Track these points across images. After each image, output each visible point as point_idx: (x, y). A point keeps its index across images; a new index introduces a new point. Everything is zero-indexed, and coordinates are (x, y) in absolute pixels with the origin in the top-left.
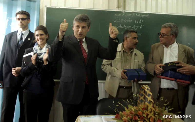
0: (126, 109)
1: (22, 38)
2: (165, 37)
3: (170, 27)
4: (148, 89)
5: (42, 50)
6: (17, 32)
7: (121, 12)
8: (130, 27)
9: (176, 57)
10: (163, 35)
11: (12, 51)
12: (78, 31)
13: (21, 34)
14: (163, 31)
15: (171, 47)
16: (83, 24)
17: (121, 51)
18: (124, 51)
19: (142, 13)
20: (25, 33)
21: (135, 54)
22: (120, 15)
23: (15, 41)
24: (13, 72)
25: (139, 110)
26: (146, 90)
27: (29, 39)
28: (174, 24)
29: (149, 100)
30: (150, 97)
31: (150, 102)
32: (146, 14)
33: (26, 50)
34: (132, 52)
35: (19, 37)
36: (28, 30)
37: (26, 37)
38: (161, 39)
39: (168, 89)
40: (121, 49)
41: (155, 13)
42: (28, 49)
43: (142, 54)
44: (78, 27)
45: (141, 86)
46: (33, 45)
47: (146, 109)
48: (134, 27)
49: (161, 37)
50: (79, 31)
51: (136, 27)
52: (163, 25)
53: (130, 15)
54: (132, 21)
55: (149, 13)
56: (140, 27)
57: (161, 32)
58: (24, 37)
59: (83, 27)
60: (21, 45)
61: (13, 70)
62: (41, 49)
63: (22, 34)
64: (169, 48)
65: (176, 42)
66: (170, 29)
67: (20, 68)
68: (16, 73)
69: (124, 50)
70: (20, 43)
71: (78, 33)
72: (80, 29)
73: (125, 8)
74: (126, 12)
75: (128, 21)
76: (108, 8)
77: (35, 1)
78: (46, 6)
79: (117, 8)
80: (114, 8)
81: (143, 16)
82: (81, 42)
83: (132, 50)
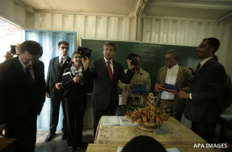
0: (135, 110)
1: (62, 62)
2: (169, 60)
3: (173, 52)
4: (152, 95)
5: (79, 70)
6: (59, 57)
7: (139, 43)
8: (145, 55)
9: (176, 76)
10: (168, 59)
11: (55, 70)
12: (106, 53)
13: (61, 59)
14: (167, 56)
15: (173, 69)
16: (111, 47)
19: (155, 44)
20: (65, 58)
21: (141, 73)
22: (137, 45)
23: (57, 64)
24: (57, 86)
25: (145, 110)
26: (150, 96)
27: (68, 62)
28: (175, 50)
29: (151, 103)
30: (153, 100)
31: (153, 104)
32: (159, 45)
33: (65, 69)
34: (139, 72)
35: (60, 61)
36: (67, 56)
37: (65, 61)
38: (166, 63)
39: (169, 100)
41: (166, 44)
42: (67, 69)
44: (107, 50)
45: (148, 94)
46: (71, 66)
47: (150, 109)
48: (148, 55)
49: (166, 61)
50: (108, 53)
51: (150, 55)
52: (167, 52)
53: (146, 45)
54: (147, 50)
55: (160, 44)
56: (152, 55)
57: (166, 57)
58: (64, 61)
59: (111, 50)
60: (62, 67)
61: (56, 85)
62: (77, 69)
63: (63, 59)
64: (171, 69)
65: (177, 65)
66: (172, 54)
67: (61, 83)
68: (59, 87)
70: (61, 65)
71: (107, 54)
72: (108, 51)
73: (142, 40)
74: (143, 43)
75: (144, 50)
76: (129, 40)
77: (72, 34)
78: (81, 38)
79: (136, 40)
80: (133, 40)
81: (156, 46)
82: (109, 62)
83: (139, 71)
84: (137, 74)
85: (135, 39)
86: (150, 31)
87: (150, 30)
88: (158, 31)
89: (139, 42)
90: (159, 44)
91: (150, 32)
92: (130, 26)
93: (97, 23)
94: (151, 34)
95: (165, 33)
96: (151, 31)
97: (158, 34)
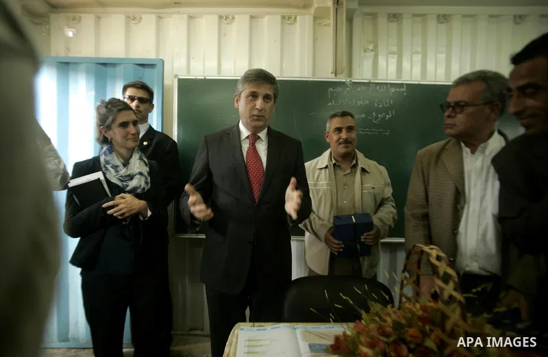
0: (364, 315)
5: (131, 167)
7: (344, 83)
8: (363, 115)
12: (252, 108)
17: (327, 167)
18: (335, 165)
19: (391, 83)
21: (363, 170)
22: (339, 89)
26: (434, 261)
30: (451, 285)
34: (355, 166)
40: (329, 162)
41: (421, 83)
43: (382, 168)
48: (373, 116)
49: (449, 117)
50: (257, 107)
51: (377, 117)
53: (364, 88)
54: (367, 102)
55: (406, 84)
56: (385, 117)
59: (266, 98)
69: (334, 161)
71: (255, 113)
73: (350, 75)
74: (354, 82)
75: (359, 102)
76: (314, 74)
77: (152, 66)
78: (176, 76)
79: (333, 75)
80: (326, 74)
81: (393, 90)
82: (254, 138)
83: (354, 162)
84: (349, 171)
85: (331, 70)
86: (372, 51)
87: (371, 47)
88: (394, 49)
89: (344, 80)
90: (402, 84)
91: (373, 53)
92: (315, 39)
93: (221, 35)
94: (376, 57)
95: (417, 53)
96: (375, 49)
97: (396, 55)
